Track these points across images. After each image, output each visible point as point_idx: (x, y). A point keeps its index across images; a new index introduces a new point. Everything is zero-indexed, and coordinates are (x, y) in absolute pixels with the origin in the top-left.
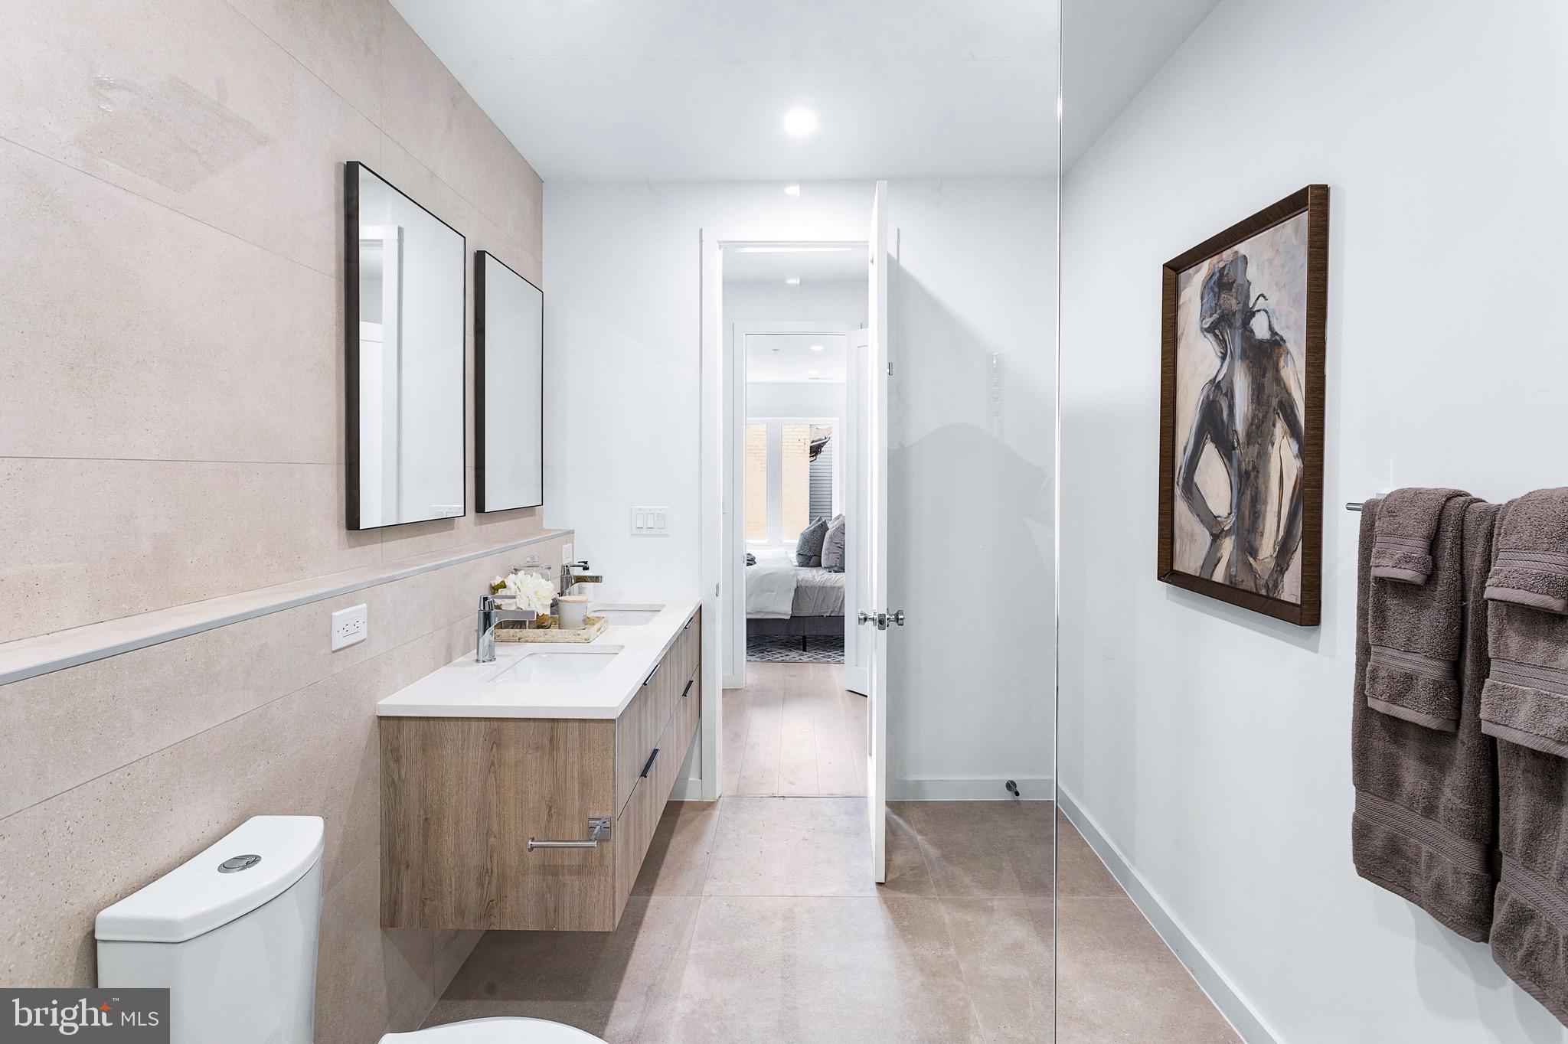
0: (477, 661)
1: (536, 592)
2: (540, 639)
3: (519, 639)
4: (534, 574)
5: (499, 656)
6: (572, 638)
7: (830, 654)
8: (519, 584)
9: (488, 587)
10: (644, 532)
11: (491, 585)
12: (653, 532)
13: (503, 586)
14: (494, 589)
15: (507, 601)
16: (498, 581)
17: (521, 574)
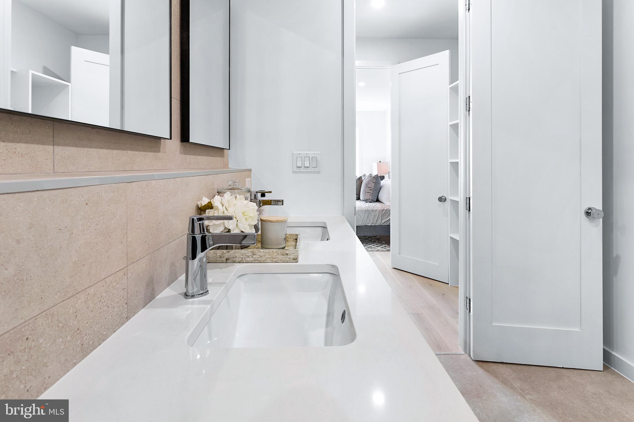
0: (186, 295)
1: (243, 213)
2: (248, 259)
3: (227, 260)
4: (238, 196)
5: (210, 284)
6: (280, 257)
7: (371, 246)
8: (226, 204)
9: (195, 208)
10: (302, 170)
11: (198, 206)
12: (309, 170)
13: (210, 206)
14: (201, 210)
15: (214, 222)
16: (205, 201)
17: (227, 195)
